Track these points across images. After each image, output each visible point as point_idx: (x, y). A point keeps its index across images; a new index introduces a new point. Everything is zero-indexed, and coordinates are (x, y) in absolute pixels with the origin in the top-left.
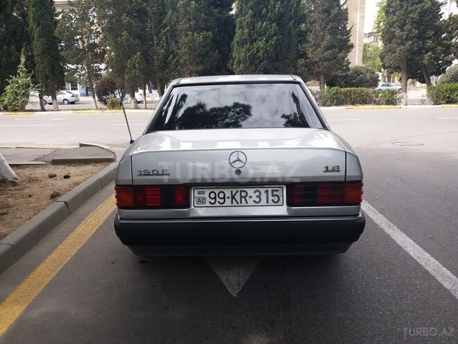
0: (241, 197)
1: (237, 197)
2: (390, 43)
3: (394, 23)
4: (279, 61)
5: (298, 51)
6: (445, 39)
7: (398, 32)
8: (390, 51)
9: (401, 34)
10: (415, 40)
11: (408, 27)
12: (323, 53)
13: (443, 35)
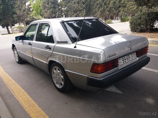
0: (129, 58)
1: (128, 58)
2: (45, 9)
3: (45, 2)
4: (5, 15)
5: (13, 11)
6: (60, 8)
7: (47, 6)
8: (45, 12)
9: (48, 6)
10: (53, 8)
11: (50, 4)
12: (23, 12)
13: (60, 7)
